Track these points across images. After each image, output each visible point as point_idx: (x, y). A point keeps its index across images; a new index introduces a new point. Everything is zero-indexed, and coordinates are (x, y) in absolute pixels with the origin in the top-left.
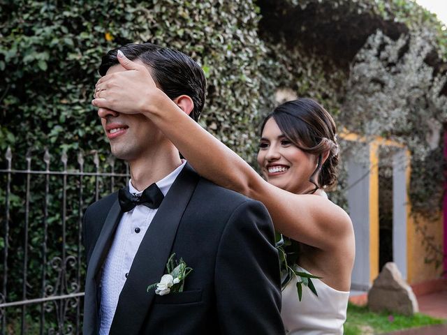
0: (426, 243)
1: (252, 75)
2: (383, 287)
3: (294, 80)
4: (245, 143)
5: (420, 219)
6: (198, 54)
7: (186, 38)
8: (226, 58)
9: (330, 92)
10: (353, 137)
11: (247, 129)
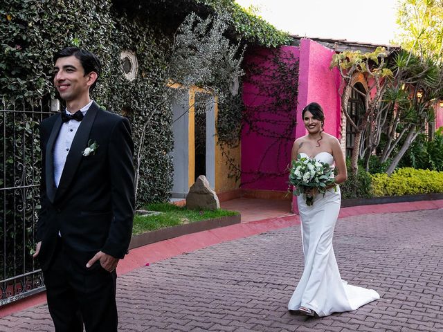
0: (229, 163)
1: (106, 44)
2: (196, 192)
3: (134, 44)
4: (102, 91)
5: (225, 146)
6: (70, 30)
7: (63, 19)
8: (89, 33)
9: (160, 53)
10: (176, 86)
11: (103, 81)
